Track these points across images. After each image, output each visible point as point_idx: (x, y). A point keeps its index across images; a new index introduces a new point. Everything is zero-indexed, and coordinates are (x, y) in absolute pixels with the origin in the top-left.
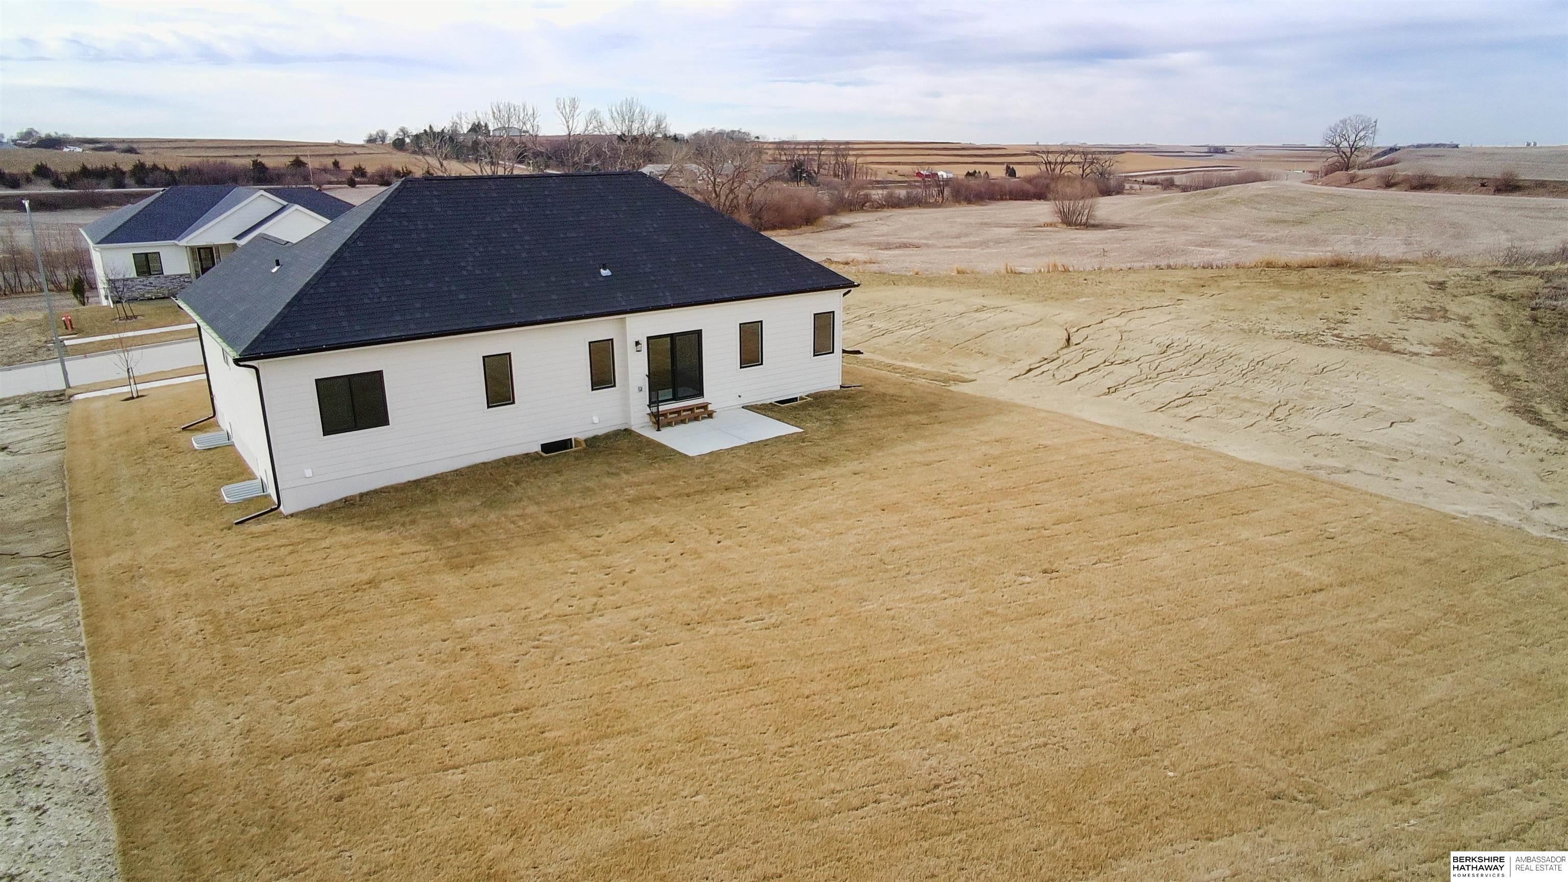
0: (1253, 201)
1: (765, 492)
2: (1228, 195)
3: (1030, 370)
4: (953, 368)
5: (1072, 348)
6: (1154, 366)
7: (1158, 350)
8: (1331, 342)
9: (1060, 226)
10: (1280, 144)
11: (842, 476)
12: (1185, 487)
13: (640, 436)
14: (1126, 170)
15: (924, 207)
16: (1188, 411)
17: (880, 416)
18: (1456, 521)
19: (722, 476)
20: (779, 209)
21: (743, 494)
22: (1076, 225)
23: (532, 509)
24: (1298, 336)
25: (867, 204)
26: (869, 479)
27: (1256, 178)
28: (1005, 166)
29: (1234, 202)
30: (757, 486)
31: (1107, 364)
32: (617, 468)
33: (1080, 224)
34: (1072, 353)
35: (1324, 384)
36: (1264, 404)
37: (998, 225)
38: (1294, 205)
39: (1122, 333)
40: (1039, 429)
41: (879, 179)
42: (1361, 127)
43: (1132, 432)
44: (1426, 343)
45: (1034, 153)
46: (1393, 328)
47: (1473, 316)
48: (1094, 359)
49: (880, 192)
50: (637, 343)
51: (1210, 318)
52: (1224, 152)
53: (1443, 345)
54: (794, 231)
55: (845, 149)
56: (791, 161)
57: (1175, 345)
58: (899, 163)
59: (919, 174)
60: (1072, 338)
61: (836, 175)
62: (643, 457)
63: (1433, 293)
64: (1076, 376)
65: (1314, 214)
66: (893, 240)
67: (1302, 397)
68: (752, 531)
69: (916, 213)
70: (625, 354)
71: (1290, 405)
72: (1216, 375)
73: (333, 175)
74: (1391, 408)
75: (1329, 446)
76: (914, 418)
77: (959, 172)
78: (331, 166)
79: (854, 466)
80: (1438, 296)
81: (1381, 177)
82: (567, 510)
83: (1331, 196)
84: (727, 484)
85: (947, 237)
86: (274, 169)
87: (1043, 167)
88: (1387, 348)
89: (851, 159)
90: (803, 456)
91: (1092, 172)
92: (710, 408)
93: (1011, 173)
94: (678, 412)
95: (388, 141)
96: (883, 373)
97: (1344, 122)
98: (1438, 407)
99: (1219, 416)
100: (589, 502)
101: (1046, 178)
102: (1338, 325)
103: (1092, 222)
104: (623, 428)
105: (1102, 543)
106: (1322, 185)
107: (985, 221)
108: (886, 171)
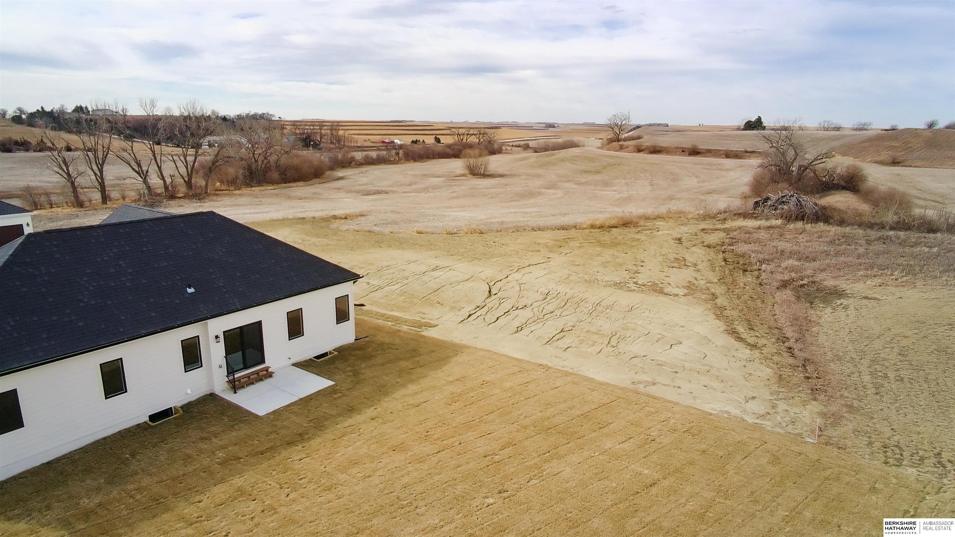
0: (572, 160)
1: (315, 443)
2: (558, 156)
3: (470, 316)
4: (423, 316)
5: (493, 297)
6: (540, 311)
7: (541, 297)
8: (633, 288)
9: (469, 176)
10: (582, 122)
11: (365, 422)
12: (571, 409)
13: (222, 399)
14: (502, 139)
15: (389, 164)
16: (564, 344)
17: (383, 364)
18: (712, 416)
19: (283, 432)
20: (297, 169)
21: (300, 447)
22: (478, 175)
23: (146, 481)
24: (616, 284)
25: (353, 163)
26: (382, 423)
27: (572, 145)
28: (434, 136)
29: (563, 160)
30: (309, 438)
31: (514, 309)
32: (208, 433)
33: (480, 175)
34: (493, 302)
35: (633, 318)
36: (604, 335)
37: (433, 176)
38: (594, 162)
39: (520, 284)
40: (482, 366)
41: (359, 145)
42: (623, 119)
43: (535, 364)
44: (680, 286)
45: (450, 128)
46: (662, 275)
47: (698, 263)
48: (507, 306)
49: (360, 153)
50: (217, 337)
51: (567, 272)
52: (554, 127)
53: (688, 287)
54: (308, 183)
55: (337, 126)
56: (303, 134)
57: (551, 293)
58: (371, 135)
59: (383, 142)
60: (492, 290)
61: (332, 143)
62: (226, 419)
63: (677, 247)
64: (497, 319)
65: (605, 167)
66: (371, 188)
67: (623, 329)
68: (309, 482)
69: (383, 169)
70: (208, 345)
71: (618, 335)
72: (576, 314)
74: (669, 334)
75: (641, 365)
76: (404, 364)
77: (407, 140)
79: (370, 412)
80: (680, 249)
81: (635, 146)
82: (174, 479)
83: (612, 157)
84: (288, 439)
85: (404, 185)
87: (456, 138)
88: (661, 292)
89: (341, 133)
90: (337, 407)
91: (484, 141)
92: (270, 370)
93: (438, 140)
94: (248, 376)
95: (7, 117)
96: (380, 321)
97: (614, 116)
98: (692, 332)
99: (582, 346)
100: (190, 468)
101: (458, 145)
102: (635, 275)
103: (487, 173)
104: (208, 393)
105: (530, 463)
106: (606, 150)
107: (425, 173)
108: (363, 139)
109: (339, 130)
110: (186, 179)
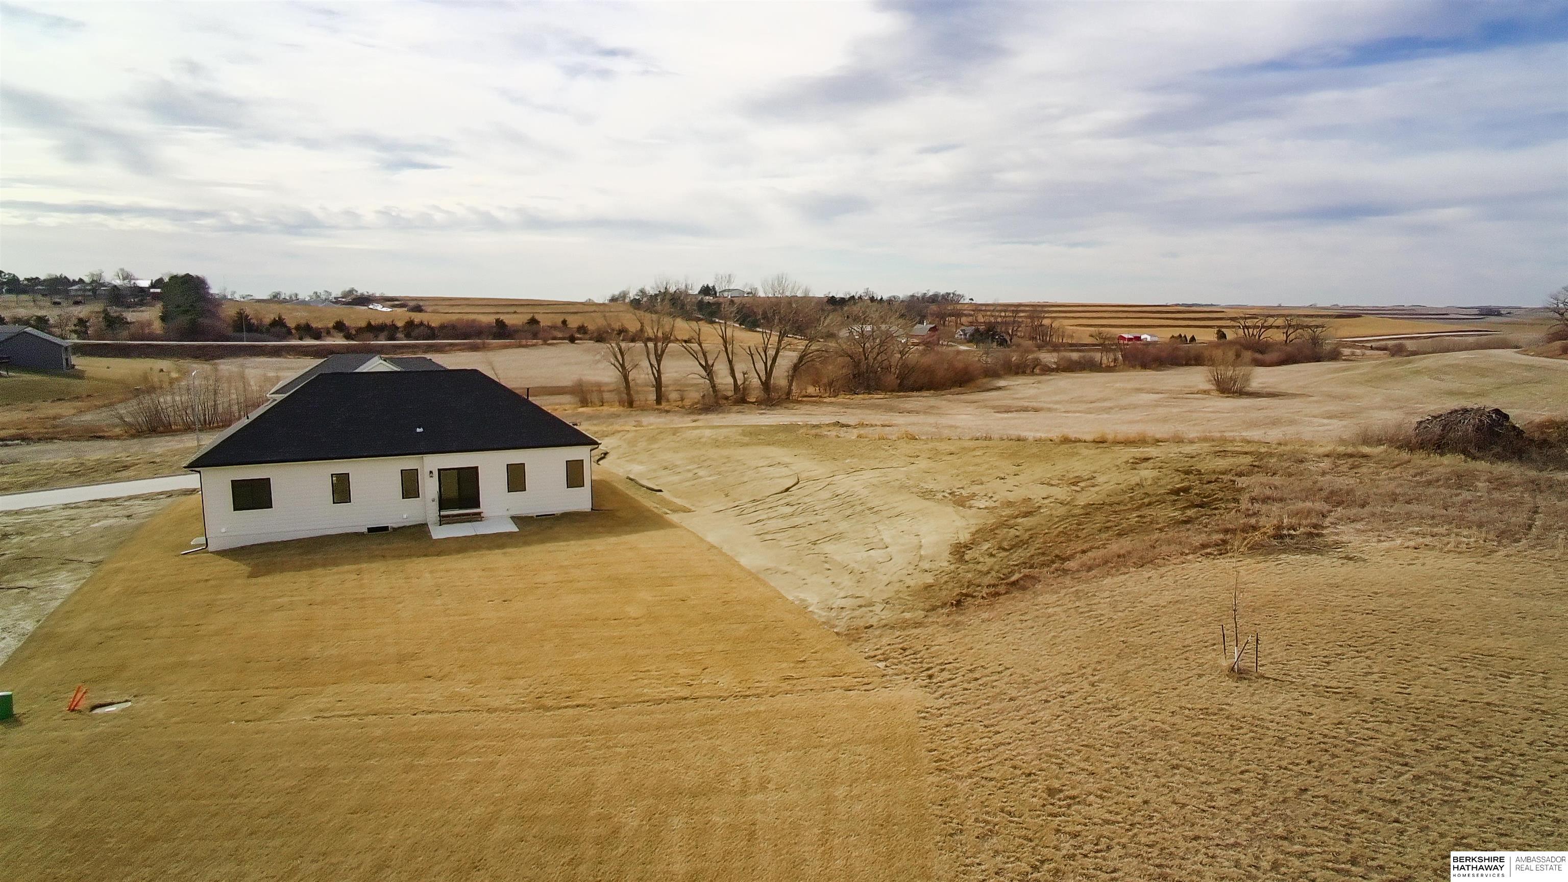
0: (1436, 373)
9: (1214, 393)
11: (495, 554)
19: (433, 549)
22: (1229, 392)
23: (319, 556)
29: (1418, 372)
30: (442, 555)
33: (1234, 392)
37: (1149, 391)
50: (432, 473)
56: (987, 323)
58: (1107, 326)
59: (1120, 338)
60: (793, 487)
61: (1032, 338)
62: (409, 537)
66: (1023, 403)
70: (423, 479)
73: (561, 331)
77: (1163, 335)
78: (559, 324)
79: (511, 549)
84: (428, 553)
85: (1083, 401)
86: (513, 325)
87: (1241, 331)
89: (1046, 322)
90: (493, 543)
92: (482, 515)
94: (459, 516)
95: (627, 300)
103: (1248, 389)
104: (418, 523)
106: (1533, 355)
108: (1088, 333)
109: (1044, 317)
110: (763, 380)
